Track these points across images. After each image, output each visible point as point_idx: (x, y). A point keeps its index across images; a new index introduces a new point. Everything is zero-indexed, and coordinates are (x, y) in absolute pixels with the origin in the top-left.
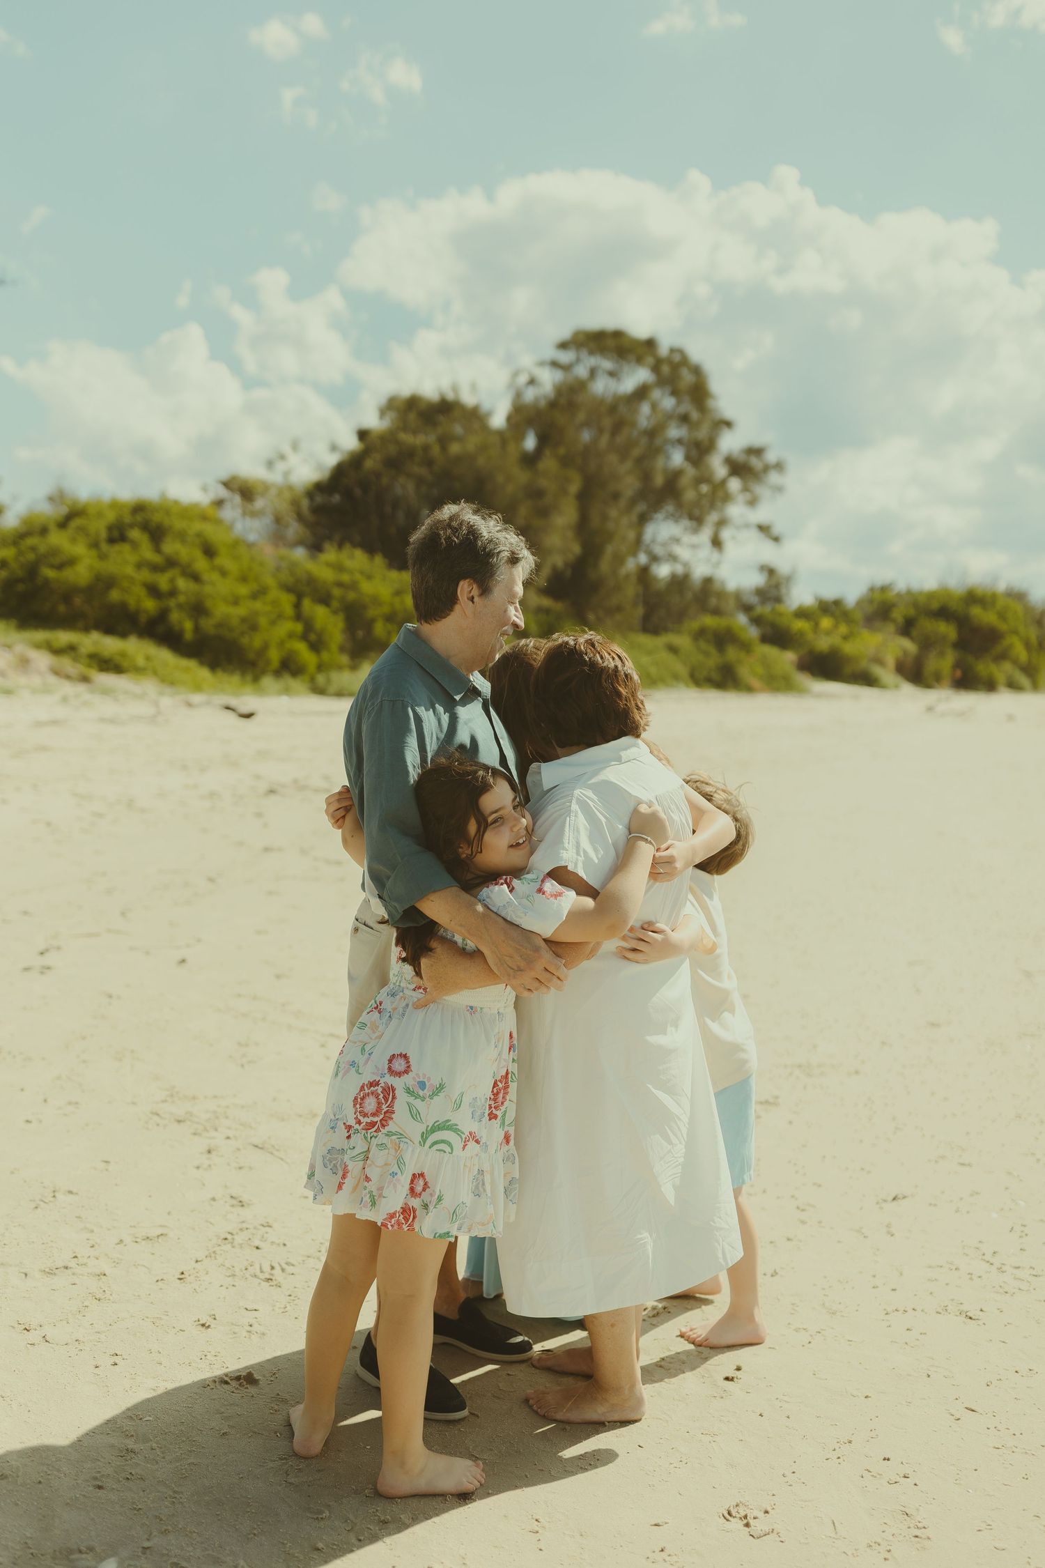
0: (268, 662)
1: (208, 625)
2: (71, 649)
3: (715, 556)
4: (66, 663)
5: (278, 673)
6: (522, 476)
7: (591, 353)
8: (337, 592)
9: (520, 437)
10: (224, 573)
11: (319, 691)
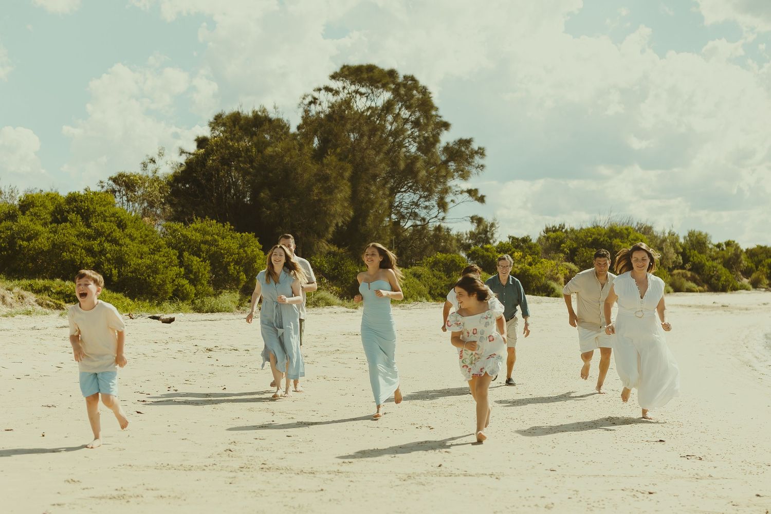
0: (166, 293)
1: (126, 271)
2: (46, 289)
3: (442, 215)
4: (45, 297)
5: (172, 299)
6: (314, 168)
7: (353, 83)
8: (204, 247)
9: (311, 141)
10: (132, 238)
11: (199, 310)
